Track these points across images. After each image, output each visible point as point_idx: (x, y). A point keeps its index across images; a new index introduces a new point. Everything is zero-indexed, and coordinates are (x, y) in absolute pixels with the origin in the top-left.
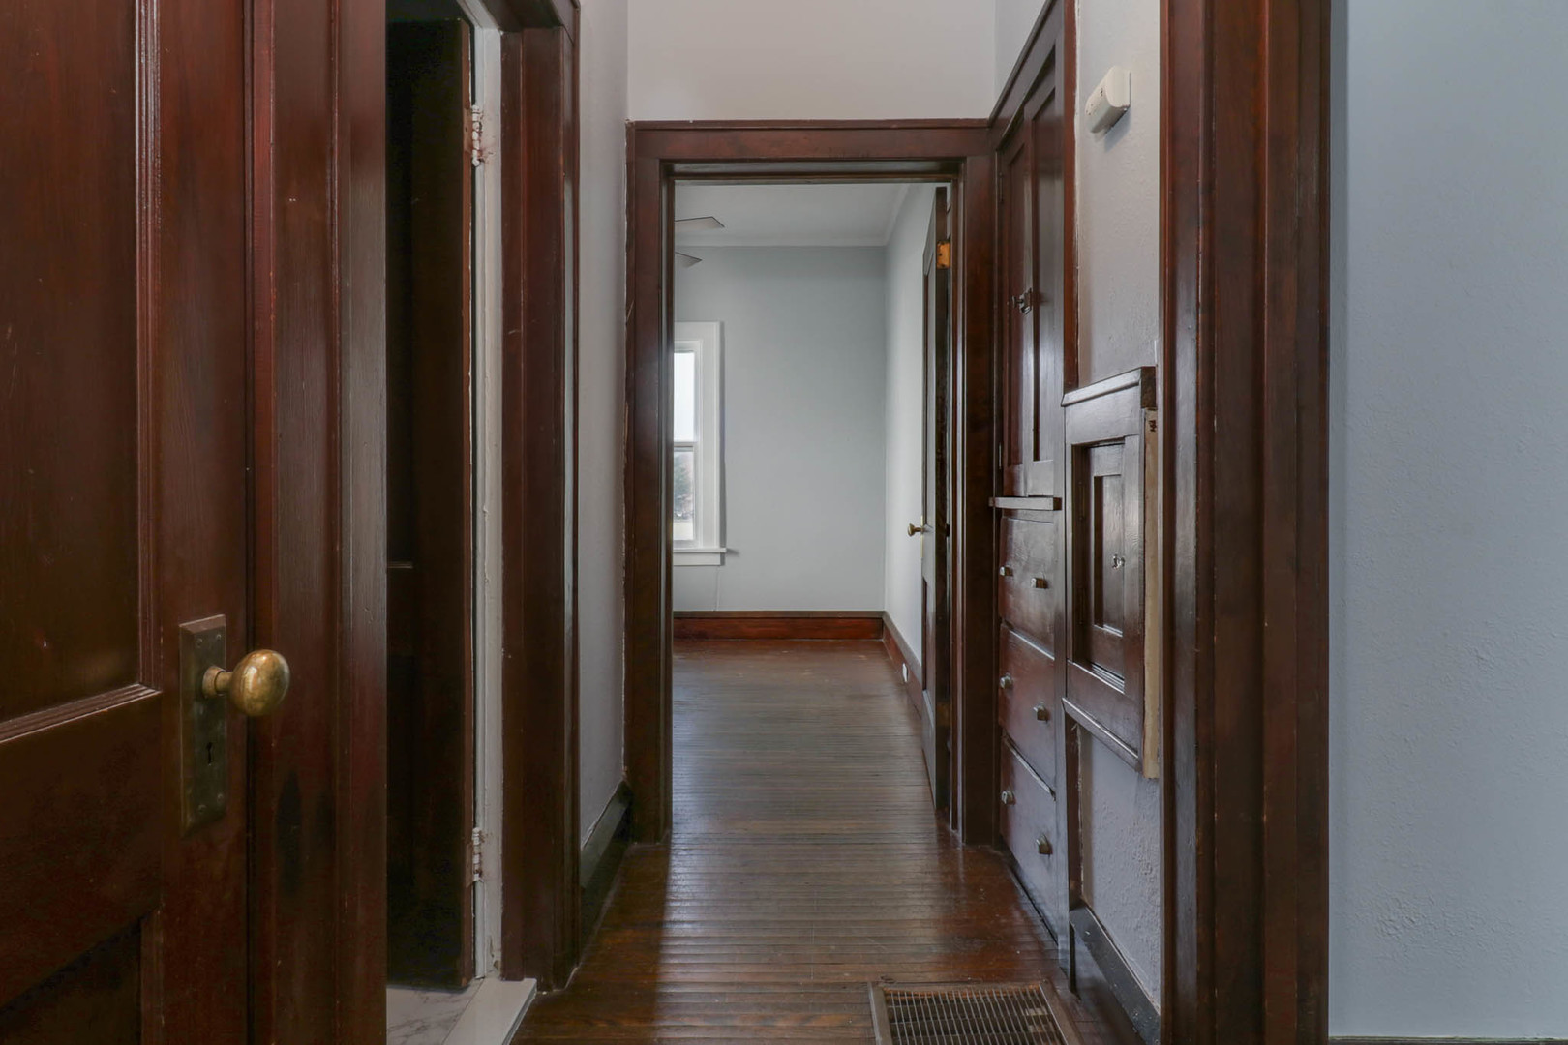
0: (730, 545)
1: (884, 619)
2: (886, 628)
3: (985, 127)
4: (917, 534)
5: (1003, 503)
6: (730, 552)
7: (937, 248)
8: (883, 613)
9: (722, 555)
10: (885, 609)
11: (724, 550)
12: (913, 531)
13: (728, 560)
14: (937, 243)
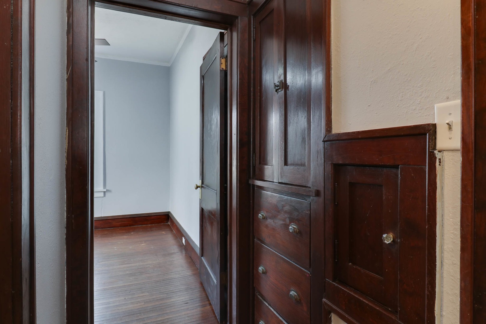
0: (108, 188)
1: (170, 215)
2: (171, 218)
3: (246, 4)
4: (199, 188)
5: (259, 183)
6: (107, 191)
7: (220, 60)
8: (169, 212)
9: (104, 192)
10: (170, 211)
11: (105, 190)
12: (197, 187)
13: (107, 194)
14: (220, 58)
